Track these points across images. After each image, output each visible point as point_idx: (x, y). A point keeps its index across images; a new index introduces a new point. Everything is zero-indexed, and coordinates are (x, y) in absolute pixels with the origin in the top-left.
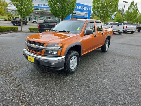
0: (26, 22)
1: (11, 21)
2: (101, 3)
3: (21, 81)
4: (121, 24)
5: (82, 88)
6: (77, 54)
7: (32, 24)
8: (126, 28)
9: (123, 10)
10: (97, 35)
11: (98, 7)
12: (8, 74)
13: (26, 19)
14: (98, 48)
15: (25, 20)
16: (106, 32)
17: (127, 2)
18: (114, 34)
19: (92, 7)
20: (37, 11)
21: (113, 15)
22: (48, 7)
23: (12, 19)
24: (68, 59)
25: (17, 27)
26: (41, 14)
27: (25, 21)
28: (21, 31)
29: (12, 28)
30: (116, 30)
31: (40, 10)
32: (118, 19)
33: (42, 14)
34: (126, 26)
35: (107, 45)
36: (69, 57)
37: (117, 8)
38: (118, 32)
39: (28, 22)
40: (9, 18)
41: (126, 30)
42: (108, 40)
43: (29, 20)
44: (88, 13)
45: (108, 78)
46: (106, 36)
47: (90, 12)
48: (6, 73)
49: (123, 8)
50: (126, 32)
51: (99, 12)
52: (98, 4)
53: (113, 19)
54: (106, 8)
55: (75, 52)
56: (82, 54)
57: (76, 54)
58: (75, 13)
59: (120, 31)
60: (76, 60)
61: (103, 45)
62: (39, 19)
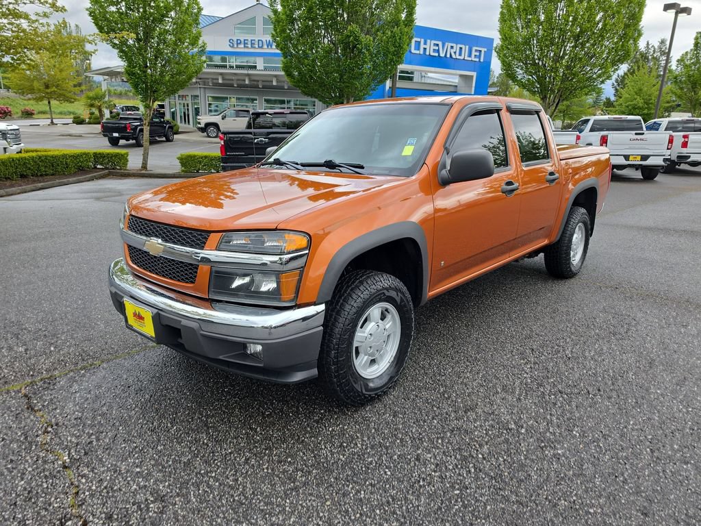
0: (171, 128)
1: (99, 127)
2: (542, 17)
3: (84, 439)
4: (655, 127)
5: (418, 498)
6: (396, 290)
7: (199, 137)
8: (685, 145)
9: (663, 53)
10: (516, 185)
11: (527, 42)
12: (26, 396)
13: (173, 115)
14: (524, 256)
15: (168, 117)
16: (574, 169)
17: (687, 10)
18: (615, 178)
19: (497, 42)
20: (221, 74)
21: (609, 77)
22: (275, 55)
23: (107, 114)
24: (341, 320)
25: (123, 151)
26: (242, 87)
27: (168, 122)
28: (144, 173)
29: (98, 157)
30: (627, 157)
31: (238, 67)
32: (640, 102)
33: (246, 86)
34: (685, 137)
35: (577, 238)
36: (347, 308)
37: (636, 40)
38: (637, 167)
39: (182, 126)
40: (92, 114)
41: (683, 158)
42: (583, 210)
43: (186, 118)
44: (474, 74)
45: (583, 435)
46: (573, 189)
47: (484, 69)
48: (19, 391)
49: (663, 42)
50: (683, 167)
51: (532, 66)
52: (528, 25)
53: (609, 104)
54: (569, 46)
55: (386, 281)
56: (431, 292)
57: (393, 294)
58: (411, 79)
59: (649, 162)
60: (393, 324)
61: (555, 237)
62: (230, 112)
